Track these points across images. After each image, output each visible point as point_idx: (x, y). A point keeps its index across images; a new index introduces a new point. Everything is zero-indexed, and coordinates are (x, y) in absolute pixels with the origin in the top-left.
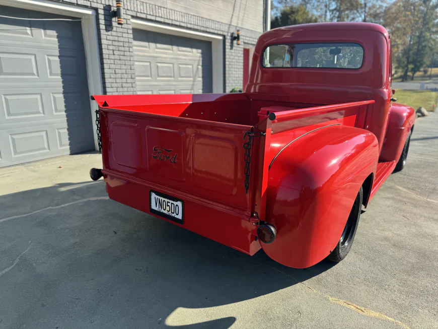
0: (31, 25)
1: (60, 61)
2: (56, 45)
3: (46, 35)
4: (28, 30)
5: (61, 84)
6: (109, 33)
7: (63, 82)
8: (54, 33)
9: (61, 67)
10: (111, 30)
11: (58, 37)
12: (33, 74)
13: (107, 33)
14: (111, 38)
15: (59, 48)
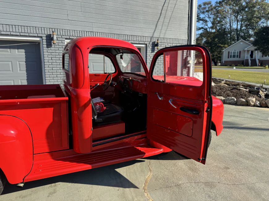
0: (10, 48)
1: (26, 64)
2: (24, 56)
3: (18, 52)
4: (9, 50)
5: (26, 76)
6: (50, 49)
7: (27, 74)
8: (23, 51)
9: (26, 67)
10: (51, 47)
11: (25, 52)
12: (10, 71)
13: (47, 49)
14: (51, 51)
15: (25, 58)
